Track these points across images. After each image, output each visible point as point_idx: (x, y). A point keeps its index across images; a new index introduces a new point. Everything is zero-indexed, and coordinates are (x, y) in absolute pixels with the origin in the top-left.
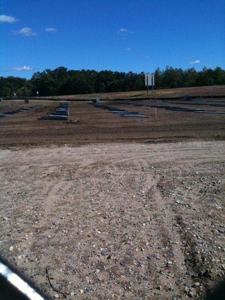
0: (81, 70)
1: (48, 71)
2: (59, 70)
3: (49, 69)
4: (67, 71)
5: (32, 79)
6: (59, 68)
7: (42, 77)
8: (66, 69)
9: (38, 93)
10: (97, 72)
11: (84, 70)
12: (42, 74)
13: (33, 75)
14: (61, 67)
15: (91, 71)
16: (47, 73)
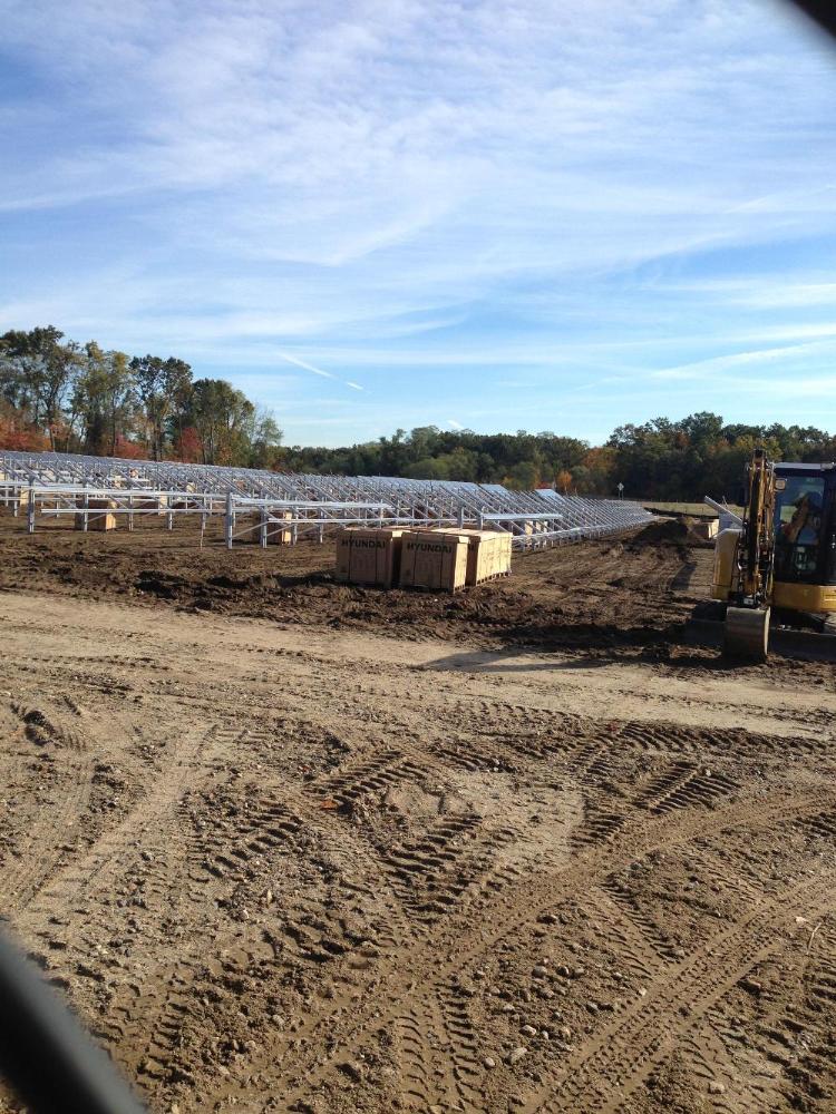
0: (768, 424)
1: (661, 423)
2: (696, 422)
3: (663, 416)
4: (723, 426)
5: (609, 444)
6: (696, 415)
7: (639, 442)
8: (720, 420)
9: (621, 487)
10: (827, 433)
11: (780, 427)
12: (640, 434)
13: (612, 434)
14: (704, 413)
15: (803, 430)
16: (655, 429)
